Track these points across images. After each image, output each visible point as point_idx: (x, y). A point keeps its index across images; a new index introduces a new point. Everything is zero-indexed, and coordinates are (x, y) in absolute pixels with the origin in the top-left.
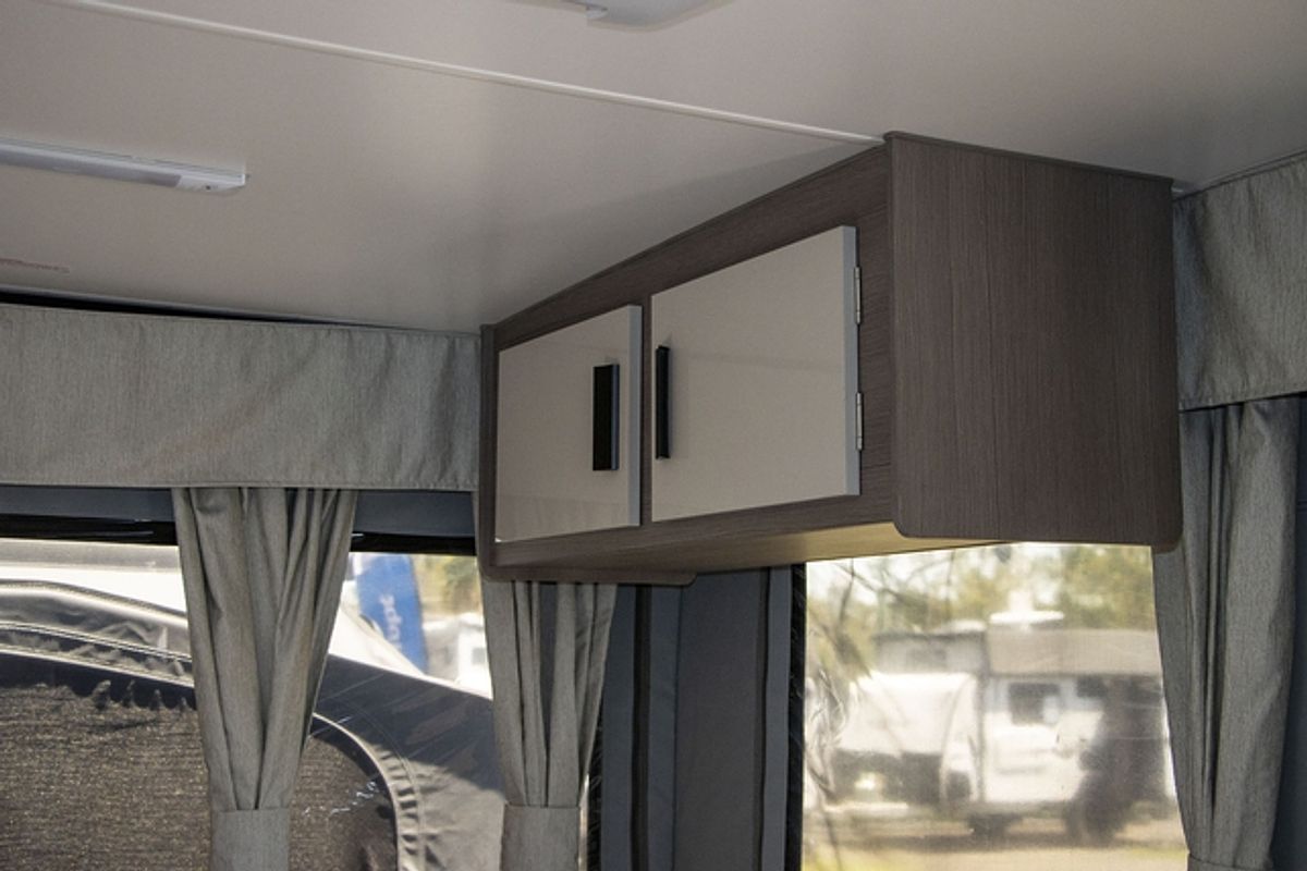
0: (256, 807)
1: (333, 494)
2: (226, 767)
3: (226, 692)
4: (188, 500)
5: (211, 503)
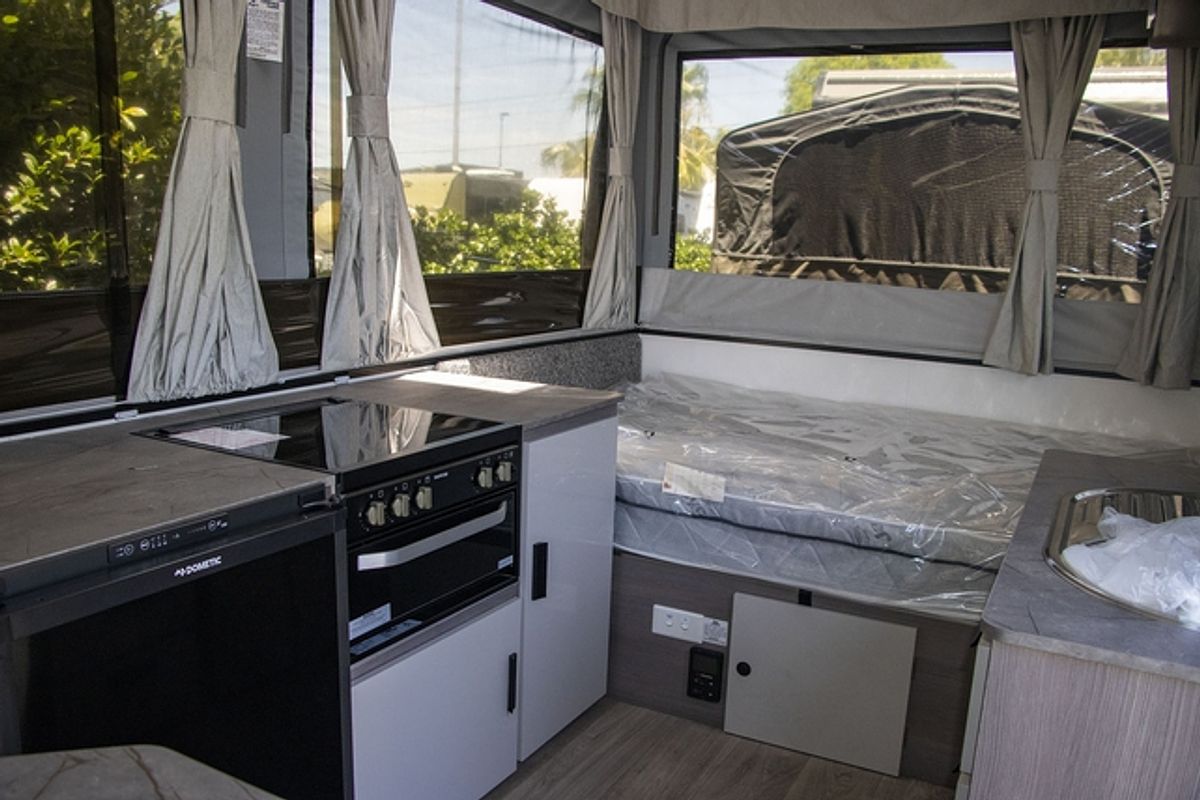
0: (1042, 158)
1: (1092, 18)
2: (1030, 142)
3: (1031, 111)
4: (1018, 29)
5: (1029, 29)
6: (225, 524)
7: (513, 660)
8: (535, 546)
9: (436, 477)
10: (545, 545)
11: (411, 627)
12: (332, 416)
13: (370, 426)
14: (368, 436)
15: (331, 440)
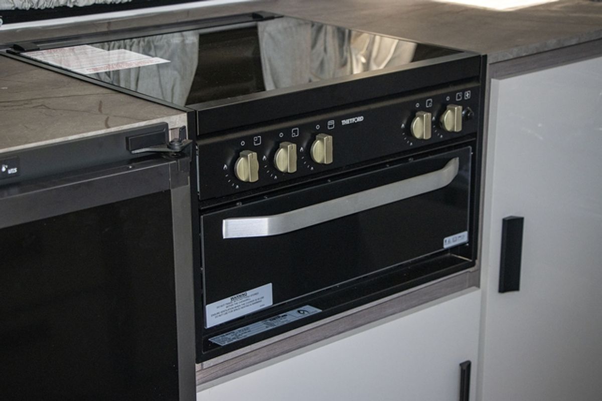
6: (13, 171)
7: (465, 370)
8: (504, 220)
9: (345, 122)
10: (521, 220)
11: (307, 315)
12: (272, 37)
13: (325, 50)
14: (322, 64)
15: (271, 65)
